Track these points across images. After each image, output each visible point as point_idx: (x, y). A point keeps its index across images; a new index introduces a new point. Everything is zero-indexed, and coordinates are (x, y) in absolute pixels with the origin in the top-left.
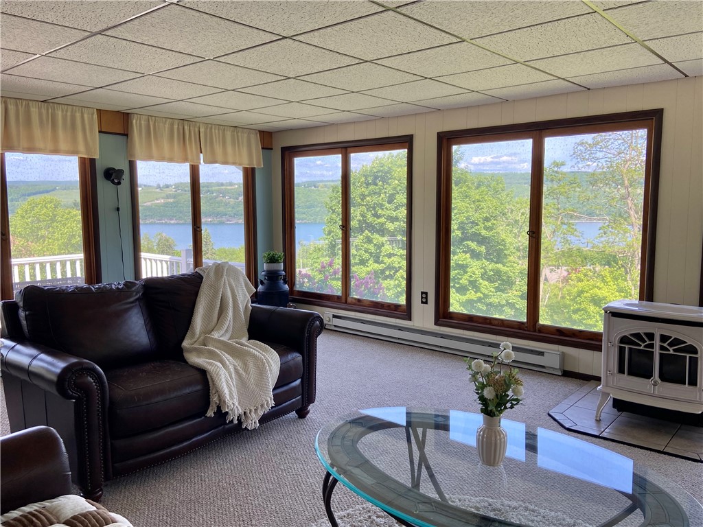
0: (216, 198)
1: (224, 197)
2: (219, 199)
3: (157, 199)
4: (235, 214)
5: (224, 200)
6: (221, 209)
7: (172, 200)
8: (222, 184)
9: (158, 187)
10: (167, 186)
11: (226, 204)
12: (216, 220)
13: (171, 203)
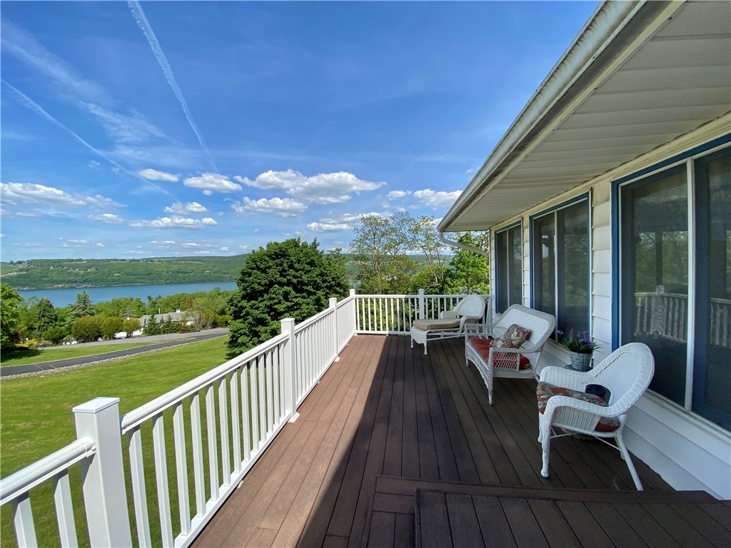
0: (67, 270)
1: (74, 269)
2: (69, 271)
3: (10, 272)
4: (84, 281)
5: (74, 271)
6: (72, 278)
7: (25, 273)
8: (72, 260)
9: (12, 263)
10: (20, 263)
11: (77, 275)
12: (67, 286)
13: (24, 275)
